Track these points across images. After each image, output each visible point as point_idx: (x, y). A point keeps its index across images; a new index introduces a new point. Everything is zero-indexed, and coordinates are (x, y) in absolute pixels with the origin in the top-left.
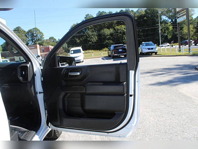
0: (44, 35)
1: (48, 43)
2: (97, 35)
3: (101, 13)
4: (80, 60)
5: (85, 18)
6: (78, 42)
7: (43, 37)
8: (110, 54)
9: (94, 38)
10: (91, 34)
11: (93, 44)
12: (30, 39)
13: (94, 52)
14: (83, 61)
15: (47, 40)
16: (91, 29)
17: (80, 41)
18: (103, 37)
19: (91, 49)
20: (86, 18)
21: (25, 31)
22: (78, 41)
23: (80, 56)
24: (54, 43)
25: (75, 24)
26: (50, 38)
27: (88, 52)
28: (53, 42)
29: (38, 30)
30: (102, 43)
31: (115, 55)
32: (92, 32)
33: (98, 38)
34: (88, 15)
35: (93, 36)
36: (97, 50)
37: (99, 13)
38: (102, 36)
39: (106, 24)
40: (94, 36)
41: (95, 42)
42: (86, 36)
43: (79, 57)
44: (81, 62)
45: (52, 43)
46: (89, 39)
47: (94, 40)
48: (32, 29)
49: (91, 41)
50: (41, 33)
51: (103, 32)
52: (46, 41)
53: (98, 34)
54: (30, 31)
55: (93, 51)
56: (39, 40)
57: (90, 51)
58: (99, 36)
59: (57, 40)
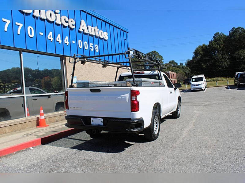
0: (163, 59)
1: (168, 68)
2: (229, 58)
3: (236, 29)
4: (202, 88)
5: (214, 37)
6: (204, 68)
7: (163, 61)
8: (236, 82)
9: (225, 62)
10: (221, 57)
11: (223, 70)
12: (147, 64)
13: (224, 80)
14: (204, 90)
15: (166, 65)
16: (221, 51)
17: (206, 66)
18: (237, 61)
19: (221, 77)
20: (216, 37)
22: (204, 66)
23: (202, 84)
24: (174, 68)
25: (200, 46)
26: (170, 62)
27: (216, 80)
28: (174, 66)
29: (157, 53)
30: (236, 68)
31: (240, 84)
32: (223, 54)
33: (230, 62)
34: (218, 33)
35: (223, 60)
36: (228, 77)
37: (233, 30)
38: (236, 59)
39: (242, 43)
40: (225, 60)
41: (226, 68)
42: (215, 59)
43: (200, 85)
44: (202, 90)
45: (172, 67)
46: (218, 63)
47: (225, 65)
48: (151, 52)
49: (221, 66)
50: (160, 57)
51: (239, 54)
53: (231, 57)
54: (148, 54)
55: (222, 78)
57: (219, 78)
58: (232, 59)
59: (179, 64)
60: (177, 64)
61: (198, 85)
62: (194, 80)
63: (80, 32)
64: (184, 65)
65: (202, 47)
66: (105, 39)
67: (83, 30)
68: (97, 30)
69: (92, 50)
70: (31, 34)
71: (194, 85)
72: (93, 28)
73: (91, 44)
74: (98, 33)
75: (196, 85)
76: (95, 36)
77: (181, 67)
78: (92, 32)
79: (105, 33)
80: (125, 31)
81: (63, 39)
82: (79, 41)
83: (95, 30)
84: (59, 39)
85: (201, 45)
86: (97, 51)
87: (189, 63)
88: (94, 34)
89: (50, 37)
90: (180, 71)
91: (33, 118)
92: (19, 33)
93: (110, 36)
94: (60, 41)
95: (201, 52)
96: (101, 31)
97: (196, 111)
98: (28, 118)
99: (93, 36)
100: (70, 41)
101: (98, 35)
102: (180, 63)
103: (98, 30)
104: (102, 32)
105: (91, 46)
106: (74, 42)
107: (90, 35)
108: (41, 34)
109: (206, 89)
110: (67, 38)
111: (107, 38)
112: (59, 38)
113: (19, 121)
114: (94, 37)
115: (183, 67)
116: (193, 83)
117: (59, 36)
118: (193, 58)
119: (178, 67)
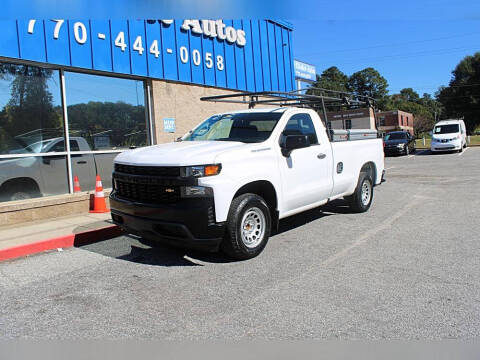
0: (388, 85)
1: (397, 103)
4: (455, 147)
7: (387, 89)
14: (461, 151)
15: (395, 96)
21: (345, 76)
23: (455, 139)
24: (411, 103)
26: (402, 92)
28: (411, 100)
29: (375, 73)
43: (451, 140)
44: (456, 151)
45: (407, 103)
48: (363, 71)
50: (382, 80)
52: (393, 99)
54: (357, 76)
56: (375, 96)
59: (421, 96)
60: (417, 96)
61: (447, 141)
62: (439, 130)
63: (183, 30)
64: (433, 97)
65: (473, 59)
66: (239, 43)
67: (191, 27)
68: (221, 26)
69: (211, 66)
70: (81, 37)
71: (438, 141)
72: (213, 23)
73: (208, 54)
74: (224, 33)
75: (443, 141)
76: (217, 37)
77: (425, 101)
78: (209, 30)
79: (240, 31)
80: (285, 28)
81: (146, 46)
82: (182, 48)
83: (216, 26)
84: (138, 46)
85: (472, 54)
86: (222, 68)
87: (444, 94)
88: (214, 35)
89: (120, 41)
90: (423, 110)
91: (84, 195)
92: (56, 36)
93: (250, 38)
94: (141, 50)
95: (471, 71)
96: (230, 28)
97: (418, 195)
98: (73, 195)
99: (212, 39)
100: (161, 48)
101: (222, 37)
102: (425, 95)
103: (224, 26)
104: (233, 29)
105: (208, 59)
106: (169, 51)
107: (205, 36)
108: (102, 36)
109: (464, 150)
110: (155, 43)
111: (242, 42)
112: (138, 44)
113: (57, 201)
114: (215, 40)
115: (429, 102)
116: (435, 136)
117: (139, 40)
118: (452, 84)
119: (420, 102)
